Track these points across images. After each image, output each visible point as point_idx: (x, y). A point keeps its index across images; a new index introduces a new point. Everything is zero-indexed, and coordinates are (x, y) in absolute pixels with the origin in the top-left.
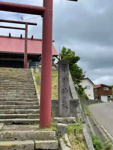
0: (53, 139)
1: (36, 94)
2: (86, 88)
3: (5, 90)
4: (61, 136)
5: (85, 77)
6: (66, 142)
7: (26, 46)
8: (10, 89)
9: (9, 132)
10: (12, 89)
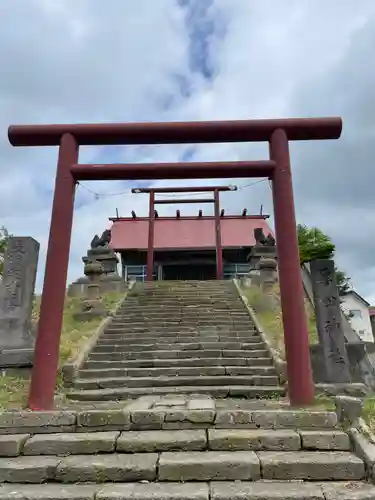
0: (333, 428)
1: (257, 334)
2: (352, 315)
3: (194, 325)
4: (351, 424)
5: (347, 291)
6: (366, 435)
7: (218, 233)
8: (202, 324)
9: (245, 411)
10: (208, 324)
